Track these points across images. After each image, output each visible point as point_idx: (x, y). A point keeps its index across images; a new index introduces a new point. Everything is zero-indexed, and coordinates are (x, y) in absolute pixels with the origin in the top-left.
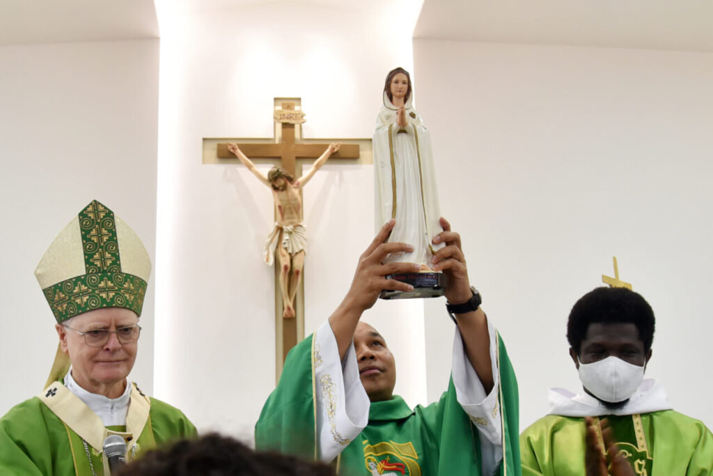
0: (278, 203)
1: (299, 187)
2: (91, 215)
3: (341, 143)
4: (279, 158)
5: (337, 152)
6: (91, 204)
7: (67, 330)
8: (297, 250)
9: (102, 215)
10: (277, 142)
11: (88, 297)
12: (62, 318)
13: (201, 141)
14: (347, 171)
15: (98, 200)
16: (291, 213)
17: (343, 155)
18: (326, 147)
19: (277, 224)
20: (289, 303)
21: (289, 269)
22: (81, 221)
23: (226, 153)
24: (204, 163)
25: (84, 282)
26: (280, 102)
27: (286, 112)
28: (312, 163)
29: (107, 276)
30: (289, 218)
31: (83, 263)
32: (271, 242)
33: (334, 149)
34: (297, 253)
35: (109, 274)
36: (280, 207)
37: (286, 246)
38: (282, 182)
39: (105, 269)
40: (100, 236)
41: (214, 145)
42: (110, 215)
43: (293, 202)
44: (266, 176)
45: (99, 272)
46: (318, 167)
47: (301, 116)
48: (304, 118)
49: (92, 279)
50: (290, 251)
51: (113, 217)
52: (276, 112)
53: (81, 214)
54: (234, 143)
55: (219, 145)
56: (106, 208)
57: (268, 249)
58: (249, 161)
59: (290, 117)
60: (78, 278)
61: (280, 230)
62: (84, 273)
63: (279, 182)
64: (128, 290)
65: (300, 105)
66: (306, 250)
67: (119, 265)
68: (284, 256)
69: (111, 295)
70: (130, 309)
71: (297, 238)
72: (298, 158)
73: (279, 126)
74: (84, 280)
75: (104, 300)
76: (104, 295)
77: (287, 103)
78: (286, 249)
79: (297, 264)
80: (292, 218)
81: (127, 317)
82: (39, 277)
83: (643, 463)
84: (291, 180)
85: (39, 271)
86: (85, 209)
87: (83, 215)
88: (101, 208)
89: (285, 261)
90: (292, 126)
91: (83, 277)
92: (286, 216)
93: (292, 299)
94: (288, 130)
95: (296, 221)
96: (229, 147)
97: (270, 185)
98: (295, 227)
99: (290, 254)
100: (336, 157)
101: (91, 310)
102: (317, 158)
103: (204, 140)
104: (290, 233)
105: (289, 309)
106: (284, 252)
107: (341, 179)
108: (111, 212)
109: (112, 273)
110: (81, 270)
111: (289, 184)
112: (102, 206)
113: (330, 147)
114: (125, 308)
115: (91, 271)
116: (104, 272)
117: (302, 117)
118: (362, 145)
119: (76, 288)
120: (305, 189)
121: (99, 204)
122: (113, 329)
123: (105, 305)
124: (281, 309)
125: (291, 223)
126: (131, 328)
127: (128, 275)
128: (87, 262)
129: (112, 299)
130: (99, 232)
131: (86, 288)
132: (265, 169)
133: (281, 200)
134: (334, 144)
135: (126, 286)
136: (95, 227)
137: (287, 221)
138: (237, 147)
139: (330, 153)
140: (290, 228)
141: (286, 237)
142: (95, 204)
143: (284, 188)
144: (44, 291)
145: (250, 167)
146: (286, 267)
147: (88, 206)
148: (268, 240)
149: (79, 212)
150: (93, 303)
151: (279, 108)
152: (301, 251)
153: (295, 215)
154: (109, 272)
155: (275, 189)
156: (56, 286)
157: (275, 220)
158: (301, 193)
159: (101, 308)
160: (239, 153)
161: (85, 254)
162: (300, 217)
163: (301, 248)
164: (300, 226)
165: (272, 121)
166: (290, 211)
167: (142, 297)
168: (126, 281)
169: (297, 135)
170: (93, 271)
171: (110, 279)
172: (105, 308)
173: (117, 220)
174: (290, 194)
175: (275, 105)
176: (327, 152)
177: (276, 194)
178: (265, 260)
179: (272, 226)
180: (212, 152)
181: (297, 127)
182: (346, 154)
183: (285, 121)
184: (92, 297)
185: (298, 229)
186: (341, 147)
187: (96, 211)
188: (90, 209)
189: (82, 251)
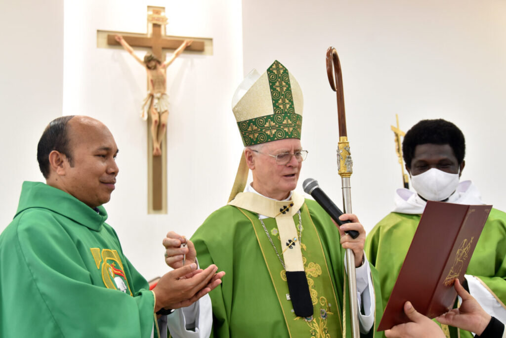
0: (150, 78)
1: (165, 67)
2: (275, 71)
3: (193, 40)
4: (151, 47)
5: (190, 46)
6: (274, 63)
8: (163, 110)
9: (282, 71)
10: (149, 36)
11: (275, 131)
12: (252, 143)
13: (96, 31)
14: (195, 58)
15: (278, 60)
17: (193, 48)
19: (149, 92)
20: (157, 145)
21: (158, 124)
22: (269, 75)
23: (114, 42)
25: (272, 120)
26: (152, 9)
27: (156, 16)
28: (173, 52)
29: (288, 116)
31: (272, 106)
32: (145, 104)
33: (187, 44)
34: (163, 112)
35: (289, 114)
36: (152, 81)
37: (156, 107)
38: (153, 63)
39: (286, 111)
40: (281, 87)
41: (105, 35)
43: (160, 77)
44: (142, 59)
45: (283, 113)
46: (177, 55)
47: (164, 20)
48: (167, 21)
49: (278, 117)
50: (159, 110)
51: (288, 73)
52: (149, 16)
53: (268, 70)
54: (120, 35)
55: (109, 36)
56: (283, 67)
57: (143, 108)
58: (131, 48)
59: (158, 19)
60: (269, 117)
61: (152, 96)
62: (272, 113)
63: (152, 63)
65: (164, 11)
66: (169, 111)
67: (294, 108)
68: (154, 114)
69: (291, 129)
71: (163, 102)
72: (164, 48)
73: (151, 26)
74: (273, 118)
75: (287, 133)
76: (286, 129)
77: (157, 10)
78: (156, 109)
79: (163, 119)
80: (160, 89)
82: (236, 114)
84: (159, 62)
86: (271, 67)
87: (269, 71)
88: (281, 67)
89: (155, 117)
90: (159, 26)
91: (272, 116)
92: (156, 87)
93: (160, 143)
94: (157, 29)
95: (162, 90)
96: (116, 38)
97: (145, 65)
98: (162, 95)
99: (159, 113)
100: (189, 49)
101: (278, 140)
102: (176, 49)
103: (98, 31)
104: (159, 99)
105: (157, 150)
106: (154, 111)
107: (192, 63)
108: (286, 70)
109: (291, 114)
111: (158, 65)
112: (281, 65)
113: (185, 42)
115: (277, 112)
116: (286, 113)
118: (207, 43)
119: (267, 123)
120: (169, 69)
121: (279, 63)
122: (293, 153)
123: (287, 137)
124: (151, 149)
125: (160, 92)
127: (298, 115)
128: (274, 105)
129: (292, 133)
130: (280, 84)
131: (274, 124)
132: (142, 54)
133: (153, 76)
134: (188, 40)
135: (298, 123)
136: (278, 81)
137: (156, 90)
138: (121, 38)
139: (185, 47)
140: (158, 95)
141: (156, 101)
142: (277, 63)
143: (155, 68)
144: (239, 124)
145: (131, 52)
146: (156, 122)
147: (273, 65)
148: (144, 103)
149: (267, 68)
150: (279, 135)
151: (151, 13)
152: (166, 111)
153: (162, 86)
154: (288, 113)
155: (149, 68)
156: (250, 121)
157: (148, 89)
158: (165, 72)
159: (285, 138)
160: (123, 42)
161: (273, 100)
162: (165, 88)
163: (166, 109)
164: (165, 94)
165: (146, 21)
166: (158, 83)
168: (297, 120)
169: (163, 33)
170: (278, 112)
171: (289, 118)
172: (287, 138)
173: (290, 76)
174: (158, 72)
175: (148, 10)
176: (183, 46)
177: (149, 72)
178: (141, 116)
179: (145, 93)
180: (104, 40)
181: (163, 27)
182: (195, 48)
183: (155, 22)
184: (278, 130)
185: (164, 96)
186: (194, 42)
187: (278, 69)
188: (274, 67)
189: (270, 97)
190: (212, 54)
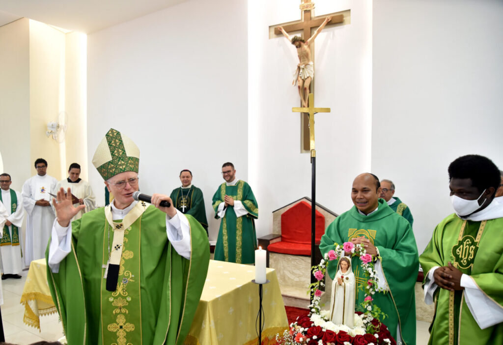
0: (298, 54)
1: (308, 44)
2: (111, 135)
3: (333, 15)
4: (302, 30)
5: (331, 21)
6: (110, 130)
7: (109, 183)
8: (306, 77)
9: (115, 134)
10: (302, 21)
11: (114, 169)
12: (106, 178)
13: (268, 27)
14: (337, 30)
15: (113, 128)
16: (304, 58)
17: (333, 22)
18: (324, 19)
19: (298, 65)
20: (304, 104)
21: (301, 88)
22: (107, 138)
24: (270, 38)
25: (112, 163)
27: (306, 4)
30: (303, 61)
31: (110, 155)
32: (295, 74)
33: (328, 20)
34: (306, 79)
36: (299, 56)
37: (301, 76)
39: (120, 156)
40: (115, 143)
41: (273, 29)
42: (118, 133)
43: (304, 53)
45: (118, 158)
46: (319, 31)
48: (315, 6)
49: (115, 161)
50: (303, 78)
51: (120, 134)
52: (301, 5)
54: (280, 26)
55: (275, 29)
56: (116, 131)
58: (287, 34)
59: (307, 7)
60: (109, 162)
61: (299, 68)
62: (112, 159)
63: (298, 43)
64: (131, 164)
67: (126, 154)
68: (300, 81)
69: (124, 167)
70: (133, 171)
71: (306, 71)
72: (312, 28)
73: (303, 13)
76: (121, 167)
78: (301, 77)
79: (306, 84)
80: (305, 61)
81: (132, 175)
82: (94, 163)
83: (474, 248)
84: (305, 41)
85: (94, 161)
86: (108, 133)
87: (107, 135)
88: (115, 131)
89: (299, 84)
90: (309, 11)
91: (111, 161)
92: (302, 60)
94: (308, 14)
95: (306, 62)
96: (279, 29)
98: (306, 65)
99: (303, 80)
101: (117, 174)
102: (319, 26)
103: (270, 27)
105: (304, 107)
106: (299, 79)
107: (334, 34)
108: (119, 132)
109: (123, 158)
110: (110, 158)
111: (302, 43)
113: (326, 19)
114: (131, 171)
115: (114, 158)
116: (120, 158)
117: (313, 5)
118: (344, 14)
119: (109, 166)
122: (127, 181)
123: (122, 171)
125: (304, 64)
126: (135, 179)
127: (130, 157)
128: (112, 154)
129: (125, 168)
130: (115, 141)
131: (113, 165)
133: (299, 52)
134: (328, 17)
135: (130, 162)
136: (113, 140)
137: (302, 63)
138: (282, 28)
139: (326, 23)
140: (304, 66)
141: (301, 71)
142: (112, 130)
143: (300, 46)
144: (97, 169)
145: (287, 37)
146: (299, 87)
150: (117, 171)
151: (303, 3)
152: (308, 77)
153: (306, 59)
155: (297, 46)
156: (101, 166)
158: (309, 47)
159: (121, 173)
160: (283, 31)
161: (111, 152)
162: (309, 59)
164: (308, 64)
165: (299, 10)
167: (138, 165)
168: (129, 160)
169: (313, 15)
171: (122, 160)
173: (122, 135)
174: (302, 49)
176: (325, 22)
177: (297, 49)
180: (273, 32)
181: (312, 11)
182: (335, 21)
183: (305, 9)
184: (116, 168)
185: (308, 66)
186: (332, 18)
187: (113, 133)
188: (110, 132)
189: (109, 150)
190: (350, 23)
